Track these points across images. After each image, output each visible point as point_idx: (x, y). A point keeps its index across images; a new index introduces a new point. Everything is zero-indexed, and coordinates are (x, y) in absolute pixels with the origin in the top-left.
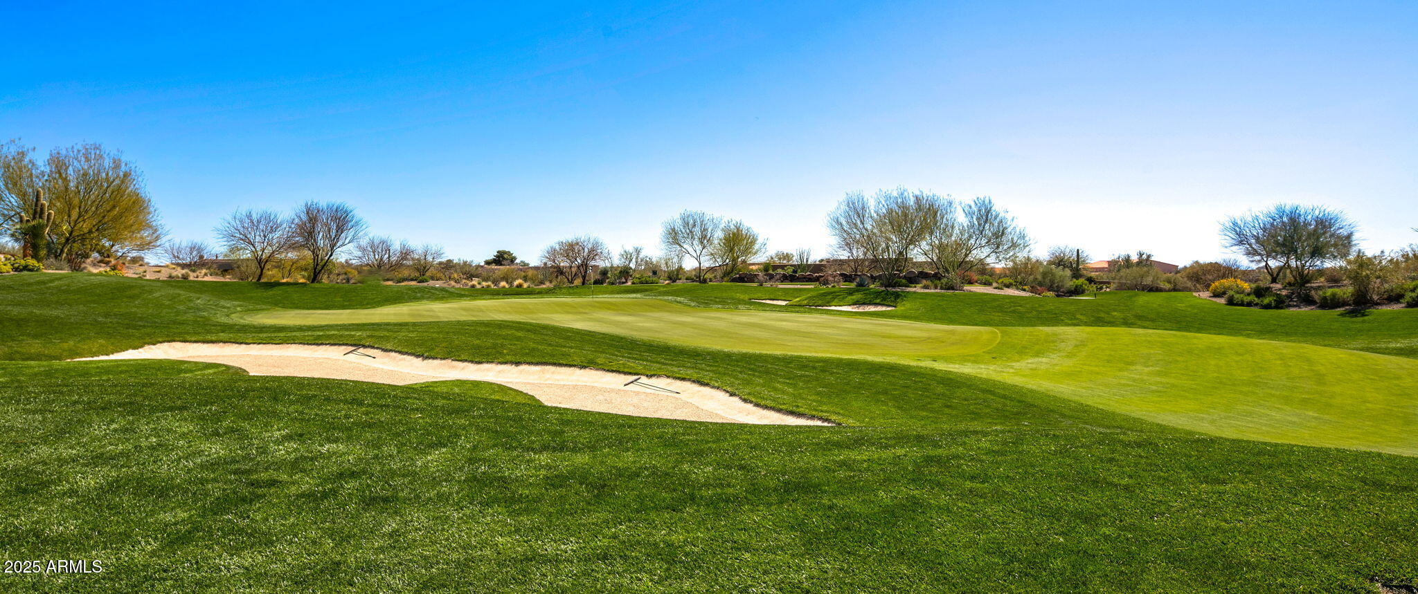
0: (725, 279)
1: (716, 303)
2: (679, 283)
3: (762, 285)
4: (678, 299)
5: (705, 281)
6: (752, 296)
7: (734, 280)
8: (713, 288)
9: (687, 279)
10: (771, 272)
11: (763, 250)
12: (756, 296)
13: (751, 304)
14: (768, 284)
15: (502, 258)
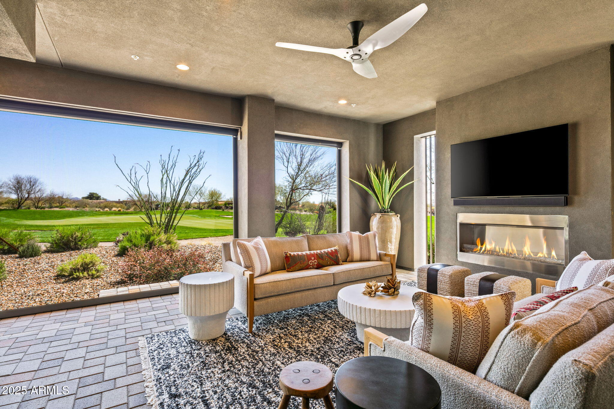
0: (209, 208)
1: (207, 217)
2: (190, 209)
3: (223, 211)
4: (194, 216)
5: (201, 209)
6: (220, 214)
7: (213, 209)
8: (205, 212)
9: (194, 208)
10: (227, 206)
11: (224, 198)
12: (221, 214)
13: (220, 217)
14: (226, 210)
15: (92, 196)
